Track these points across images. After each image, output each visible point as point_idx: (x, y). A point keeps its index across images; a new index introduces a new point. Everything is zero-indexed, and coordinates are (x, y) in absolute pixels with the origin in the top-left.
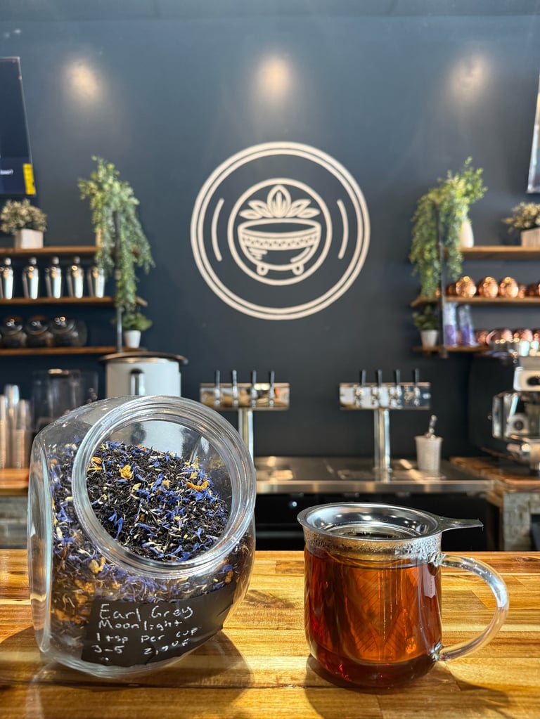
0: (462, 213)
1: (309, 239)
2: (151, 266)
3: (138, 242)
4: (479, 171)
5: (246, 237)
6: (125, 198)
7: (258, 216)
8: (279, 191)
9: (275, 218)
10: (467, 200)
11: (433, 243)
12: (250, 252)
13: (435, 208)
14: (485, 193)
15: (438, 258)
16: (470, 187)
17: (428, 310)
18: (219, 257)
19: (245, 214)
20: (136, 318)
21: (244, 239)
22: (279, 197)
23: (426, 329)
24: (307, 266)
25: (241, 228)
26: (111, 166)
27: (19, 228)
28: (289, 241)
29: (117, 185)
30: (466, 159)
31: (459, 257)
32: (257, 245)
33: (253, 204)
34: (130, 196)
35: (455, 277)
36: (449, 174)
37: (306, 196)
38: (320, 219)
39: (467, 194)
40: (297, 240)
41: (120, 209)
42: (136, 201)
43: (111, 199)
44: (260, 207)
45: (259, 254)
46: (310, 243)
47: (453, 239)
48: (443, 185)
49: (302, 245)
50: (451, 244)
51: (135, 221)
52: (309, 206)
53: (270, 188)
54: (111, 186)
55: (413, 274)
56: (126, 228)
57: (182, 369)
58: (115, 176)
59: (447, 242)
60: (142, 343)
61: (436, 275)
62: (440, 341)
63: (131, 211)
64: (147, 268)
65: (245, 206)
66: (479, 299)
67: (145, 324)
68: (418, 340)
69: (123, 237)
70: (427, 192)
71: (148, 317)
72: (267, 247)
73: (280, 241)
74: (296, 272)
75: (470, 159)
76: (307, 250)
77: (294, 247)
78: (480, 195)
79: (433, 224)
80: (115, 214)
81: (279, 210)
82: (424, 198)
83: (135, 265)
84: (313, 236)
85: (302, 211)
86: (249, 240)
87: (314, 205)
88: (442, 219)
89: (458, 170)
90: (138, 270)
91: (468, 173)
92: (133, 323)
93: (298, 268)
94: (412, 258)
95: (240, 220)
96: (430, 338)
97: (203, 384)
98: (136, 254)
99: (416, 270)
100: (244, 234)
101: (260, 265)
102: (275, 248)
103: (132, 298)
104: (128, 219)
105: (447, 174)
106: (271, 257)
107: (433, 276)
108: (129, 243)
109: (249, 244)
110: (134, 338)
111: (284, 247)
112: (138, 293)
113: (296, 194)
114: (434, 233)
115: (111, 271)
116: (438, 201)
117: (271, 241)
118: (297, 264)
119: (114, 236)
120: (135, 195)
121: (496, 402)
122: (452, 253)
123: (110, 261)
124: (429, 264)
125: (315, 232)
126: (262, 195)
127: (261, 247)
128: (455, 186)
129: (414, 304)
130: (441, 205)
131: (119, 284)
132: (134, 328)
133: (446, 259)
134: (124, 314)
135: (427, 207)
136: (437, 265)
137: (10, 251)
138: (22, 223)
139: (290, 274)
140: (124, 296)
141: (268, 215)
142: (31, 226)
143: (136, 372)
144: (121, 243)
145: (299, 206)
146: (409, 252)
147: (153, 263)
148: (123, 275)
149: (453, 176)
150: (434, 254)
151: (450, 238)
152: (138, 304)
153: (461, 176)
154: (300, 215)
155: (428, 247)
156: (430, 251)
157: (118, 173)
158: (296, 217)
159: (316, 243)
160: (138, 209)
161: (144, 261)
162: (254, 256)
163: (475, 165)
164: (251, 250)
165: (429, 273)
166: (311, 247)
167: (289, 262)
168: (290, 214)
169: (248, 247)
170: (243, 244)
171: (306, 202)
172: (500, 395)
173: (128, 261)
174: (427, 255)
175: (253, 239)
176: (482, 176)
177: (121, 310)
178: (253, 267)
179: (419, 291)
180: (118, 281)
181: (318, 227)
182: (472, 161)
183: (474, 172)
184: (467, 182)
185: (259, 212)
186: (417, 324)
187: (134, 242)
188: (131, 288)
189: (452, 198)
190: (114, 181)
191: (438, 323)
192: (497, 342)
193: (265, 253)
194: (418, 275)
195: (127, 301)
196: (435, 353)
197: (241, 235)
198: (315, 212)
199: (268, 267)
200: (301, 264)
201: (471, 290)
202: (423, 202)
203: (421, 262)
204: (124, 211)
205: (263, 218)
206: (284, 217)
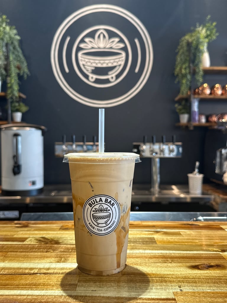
0: (204, 48)
1: (119, 61)
2: (27, 75)
3: (19, 61)
4: (214, 24)
5: (83, 59)
6: (13, 36)
7: (90, 47)
8: (102, 33)
9: (99, 48)
10: (207, 40)
11: (187, 65)
12: (85, 68)
13: (189, 44)
14: (217, 37)
15: (190, 73)
16: (208, 33)
17: (183, 103)
18: (67, 70)
19: (82, 46)
20: (19, 105)
21: (81, 61)
22: (102, 36)
23: (183, 113)
24: (118, 76)
25: (80, 54)
26: (4, 17)
28: (107, 62)
29: (8, 28)
30: (207, 16)
31: (201, 73)
32: (89, 64)
33: (87, 40)
34: (16, 35)
35: (199, 84)
36: (198, 24)
37: (117, 35)
38: (125, 49)
39: (207, 37)
40: (112, 61)
41: (10, 42)
42: (18, 38)
43: (4, 36)
44: (91, 42)
45: (90, 69)
46: (119, 63)
47: (198, 62)
48: (194, 31)
49: (115, 64)
50: (197, 65)
51: (19, 49)
52: (119, 42)
53: (96, 31)
54: (4, 28)
55: (176, 82)
56: (13, 53)
57: (43, 134)
58: (6, 22)
59: (195, 64)
60: (23, 119)
61: (188, 83)
62: (190, 120)
63: (16, 44)
64: (25, 76)
65: (82, 41)
66: (212, 97)
67: (24, 109)
68: (178, 120)
69: (11, 58)
70: (184, 35)
71: (26, 105)
72: (94, 65)
73: (102, 62)
74: (111, 80)
75: (209, 17)
76: (118, 67)
77: (110, 65)
78: (214, 37)
79: (187, 54)
80: (7, 45)
81: (102, 44)
82: (183, 39)
83: (19, 75)
84: (121, 59)
85: (115, 44)
86: (85, 61)
87: (122, 41)
88: (193, 51)
89: (203, 23)
90: (20, 77)
91: (208, 25)
92: (18, 108)
93: (112, 78)
94: (176, 73)
95: (79, 49)
96: (184, 118)
97: (57, 143)
98: (19, 68)
99: (177, 80)
100: (81, 57)
101: (91, 75)
102: (99, 65)
103: (16, 94)
104: (14, 48)
105: (196, 25)
106: (97, 71)
107: (186, 83)
108: (15, 62)
109: (84, 63)
110: (18, 116)
111: (105, 65)
112: (20, 90)
113: (112, 35)
114: (188, 58)
115: (4, 77)
116: (190, 40)
117: (97, 62)
118: (111, 75)
119: (6, 58)
120: (19, 34)
121: (218, 154)
122: (197, 70)
123: (4, 72)
124: (184, 76)
125: (122, 57)
126: (92, 35)
127: (91, 65)
128: (200, 32)
129: (177, 99)
130: (192, 43)
131: (9, 85)
132: (18, 110)
133: (194, 73)
134: (12, 102)
135: (184, 43)
136: (189, 77)
140: (12, 92)
141: (96, 46)
143: (16, 135)
144: (10, 62)
145: (113, 42)
146: (174, 69)
147: (29, 73)
148: (11, 80)
149: (200, 26)
150: (188, 71)
151: (196, 62)
152: (20, 97)
153: (204, 26)
154: (114, 47)
155: (184, 66)
156: (185, 69)
157: (8, 21)
158: (111, 48)
159: (123, 63)
160: (21, 42)
161: (24, 72)
162: (87, 70)
163: (212, 20)
164: (86, 67)
165: (184, 81)
166: (120, 65)
167: (106, 74)
168: (108, 46)
169: (84, 65)
170: (81, 63)
171: (117, 40)
172: (220, 149)
173: (14, 72)
174: (183, 71)
175: (87, 60)
176: (216, 26)
177: (10, 100)
178: (87, 77)
179: (178, 91)
180: (8, 83)
181: (124, 54)
182: (210, 17)
183: (212, 24)
184: (207, 30)
185: (90, 45)
186: (178, 111)
187: (18, 61)
188: (16, 87)
189: (198, 38)
190: (6, 25)
191: (188, 109)
192: (220, 121)
193: (93, 68)
194: (179, 82)
195: (14, 95)
196: (187, 127)
197: (79, 58)
198: (122, 45)
199: (95, 77)
200: (114, 75)
201: (208, 91)
202: (183, 41)
203: (180, 75)
204: (12, 43)
205: (93, 48)
206: (104, 48)
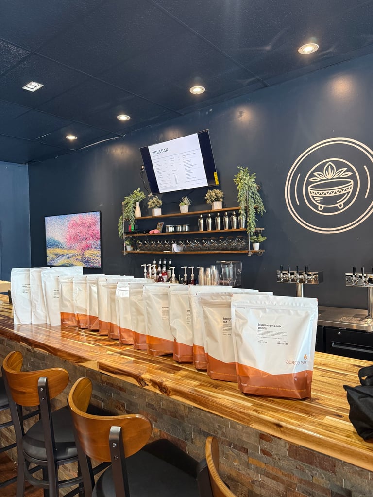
1: (347, 189)
2: (264, 212)
3: (257, 203)
5: (312, 191)
6: (251, 184)
7: (319, 180)
8: (330, 165)
9: (328, 179)
12: (314, 199)
18: (298, 203)
19: (311, 180)
21: (311, 193)
22: (330, 168)
24: (346, 204)
25: (309, 187)
27: (212, 201)
28: (335, 191)
29: (247, 178)
32: (318, 195)
33: (315, 174)
34: (253, 182)
37: (345, 165)
40: (340, 190)
42: (255, 185)
43: (244, 186)
44: (319, 175)
45: (319, 199)
46: (348, 191)
49: (343, 192)
51: (257, 193)
52: (347, 171)
53: (325, 164)
54: (245, 179)
58: (248, 173)
60: (260, 248)
64: (262, 213)
67: (262, 239)
71: (262, 236)
72: (323, 195)
73: (330, 191)
74: (339, 208)
77: (338, 194)
81: (330, 175)
83: (256, 213)
84: (349, 187)
85: (343, 174)
86: (313, 193)
90: (257, 215)
92: (256, 239)
93: (341, 206)
95: (309, 183)
98: (256, 209)
100: (311, 189)
101: (320, 205)
102: (328, 195)
104: (253, 193)
106: (326, 201)
108: (253, 204)
111: (333, 195)
113: (339, 165)
118: (340, 204)
123: (244, 214)
125: (351, 184)
126: (320, 169)
127: (320, 196)
131: (248, 224)
132: (256, 242)
137: (210, 211)
138: (213, 199)
139: (336, 209)
140: (250, 228)
141: (324, 178)
142: (217, 200)
144: (249, 205)
145: (341, 171)
148: (249, 220)
154: (341, 176)
158: (339, 178)
159: (351, 190)
161: (261, 211)
162: (316, 201)
164: (314, 197)
166: (348, 193)
167: (335, 202)
168: (336, 176)
169: (313, 197)
170: (310, 195)
171: (345, 169)
173: (252, 212)
175: (316, 192)
177: (249, 235)
180: (248, 222)
181: (352, 182)
185: (319, 178)
193: (322, 199)
197: (309, 191)
198: (350, 174)
199: (323, 206)
200: (342, 203)
204: (251, 190)
205: (321, 180)
206: (332, 179)
